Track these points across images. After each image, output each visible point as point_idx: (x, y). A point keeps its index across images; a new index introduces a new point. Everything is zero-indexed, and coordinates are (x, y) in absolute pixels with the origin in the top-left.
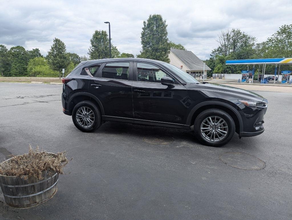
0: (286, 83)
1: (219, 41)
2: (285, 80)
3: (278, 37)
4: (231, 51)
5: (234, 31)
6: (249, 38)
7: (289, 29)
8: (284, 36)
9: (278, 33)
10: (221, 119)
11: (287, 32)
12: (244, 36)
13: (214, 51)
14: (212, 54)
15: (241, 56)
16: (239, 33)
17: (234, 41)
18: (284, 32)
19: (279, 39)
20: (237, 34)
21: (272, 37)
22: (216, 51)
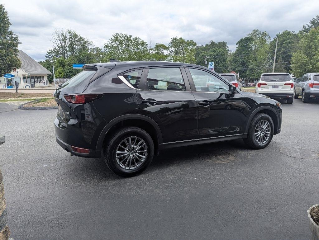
1: (54, 41)
3: (113, 44)
4: (68, 53)
5: (70, 32)
6: (87, 42)
7: (121, 37)
8: (118, 43)
9: (111, 40)
11: (120, 40)
12: (81, 39)
13: (49, 51)
14: (47, 56)
15: (81, 59)
16: (75, 35)
17: (71, 43)
18: (117, 40)
19: (114, 46)
21: (108, 43)
22: (52, 53)
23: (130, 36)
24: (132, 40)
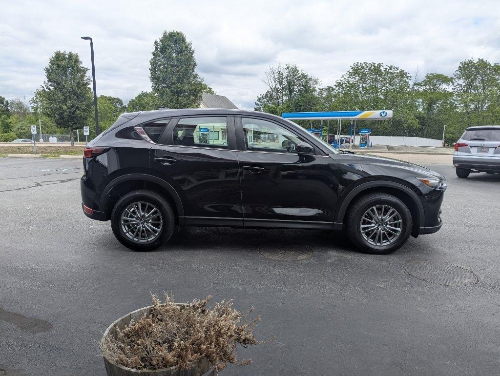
0: (366, 147)
1: (267, 82)
2: (364, 142)
3: (350, 79)
4: (284, 98)
5: (288, 68)
6: (310, 79)
7: (363, 68)
8: (357, 78)
9: (348, 73)
10: (392, 210)
11: (361, 73)
12: (303, 76)
13: (260, 96)
14: (257, 102)
15: (300, 106)
16: (295, 71)
17: (289, 83)
18: (357, 73)
19: (351, 82)
20: (293, 73)
21: (342, 79)
22: (264, 99)
23: (380, 65)
24: (383, 70)
